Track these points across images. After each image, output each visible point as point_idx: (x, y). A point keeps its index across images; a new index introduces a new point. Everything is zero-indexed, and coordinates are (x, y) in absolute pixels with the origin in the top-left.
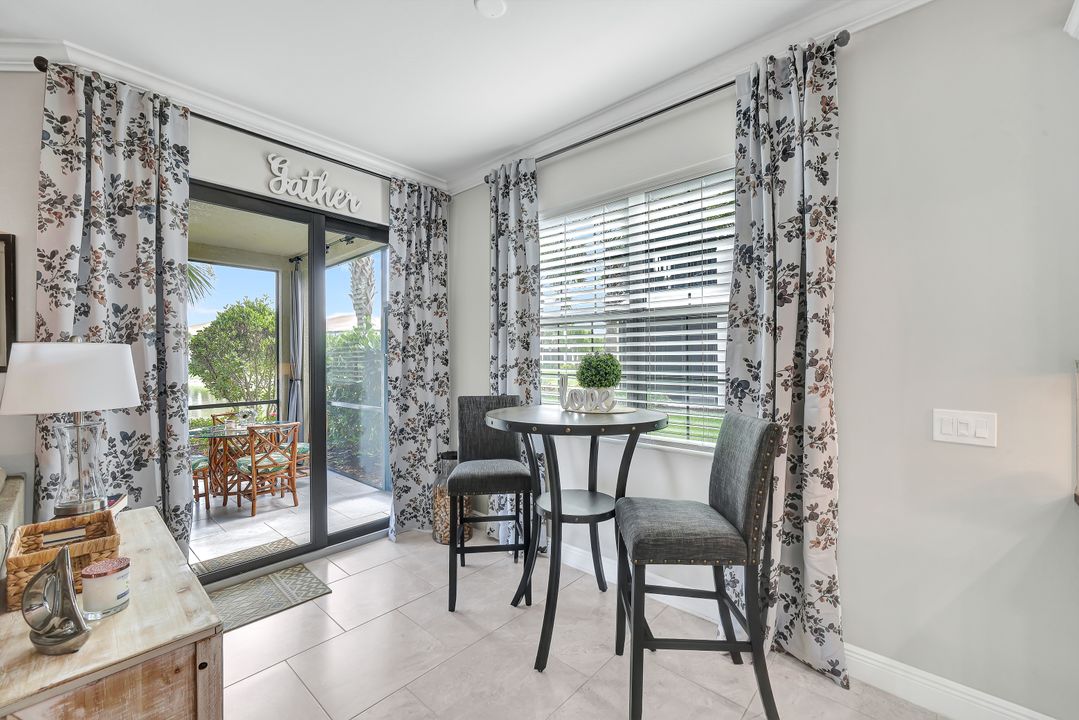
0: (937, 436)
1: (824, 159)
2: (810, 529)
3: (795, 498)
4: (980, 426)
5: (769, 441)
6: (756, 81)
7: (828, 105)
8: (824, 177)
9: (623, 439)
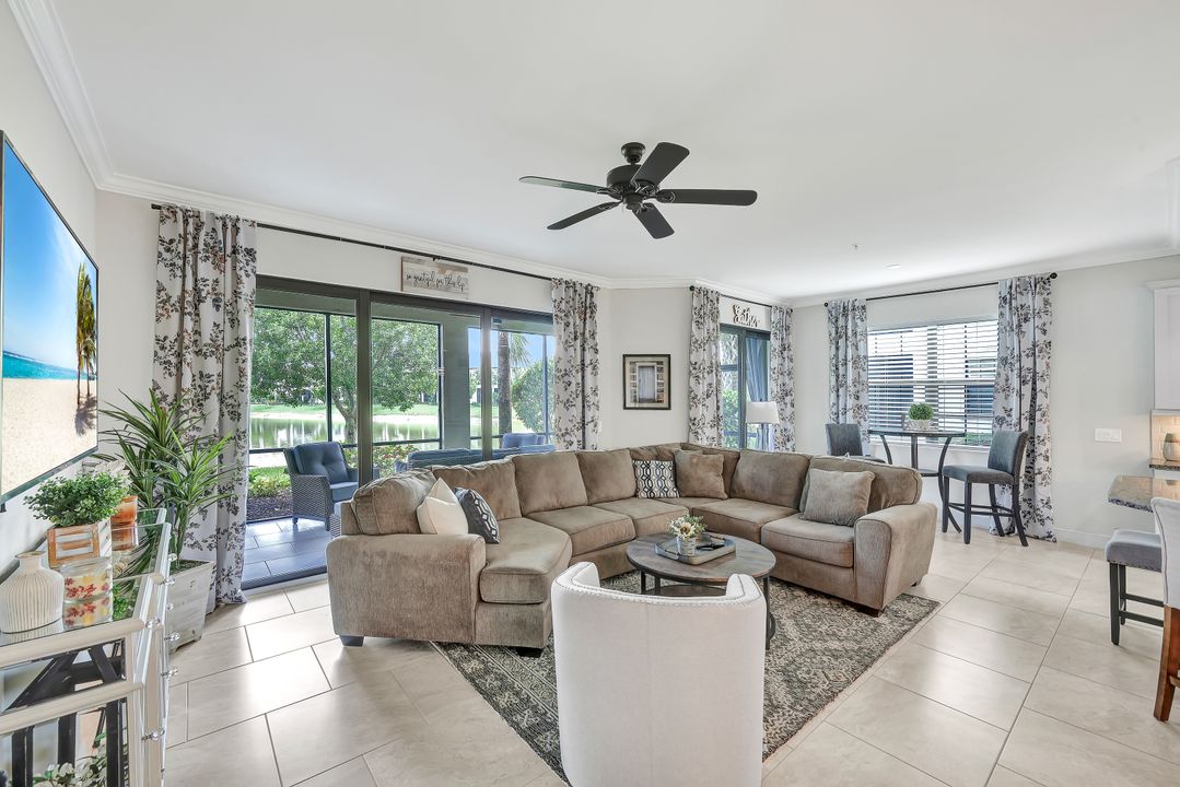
0: (1097, 439)
1: (1044, 325)
2: (1038, 478)
3: (1030, 468)
4: (1115, 435)
5: (1023, 438)
6: (1011, 287)
7: (1046, 302)
8: (1044, 332)
9: (942, 440)
